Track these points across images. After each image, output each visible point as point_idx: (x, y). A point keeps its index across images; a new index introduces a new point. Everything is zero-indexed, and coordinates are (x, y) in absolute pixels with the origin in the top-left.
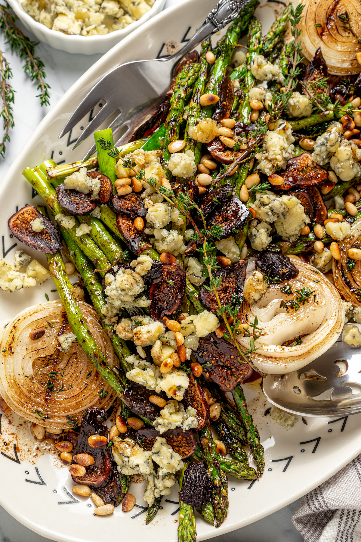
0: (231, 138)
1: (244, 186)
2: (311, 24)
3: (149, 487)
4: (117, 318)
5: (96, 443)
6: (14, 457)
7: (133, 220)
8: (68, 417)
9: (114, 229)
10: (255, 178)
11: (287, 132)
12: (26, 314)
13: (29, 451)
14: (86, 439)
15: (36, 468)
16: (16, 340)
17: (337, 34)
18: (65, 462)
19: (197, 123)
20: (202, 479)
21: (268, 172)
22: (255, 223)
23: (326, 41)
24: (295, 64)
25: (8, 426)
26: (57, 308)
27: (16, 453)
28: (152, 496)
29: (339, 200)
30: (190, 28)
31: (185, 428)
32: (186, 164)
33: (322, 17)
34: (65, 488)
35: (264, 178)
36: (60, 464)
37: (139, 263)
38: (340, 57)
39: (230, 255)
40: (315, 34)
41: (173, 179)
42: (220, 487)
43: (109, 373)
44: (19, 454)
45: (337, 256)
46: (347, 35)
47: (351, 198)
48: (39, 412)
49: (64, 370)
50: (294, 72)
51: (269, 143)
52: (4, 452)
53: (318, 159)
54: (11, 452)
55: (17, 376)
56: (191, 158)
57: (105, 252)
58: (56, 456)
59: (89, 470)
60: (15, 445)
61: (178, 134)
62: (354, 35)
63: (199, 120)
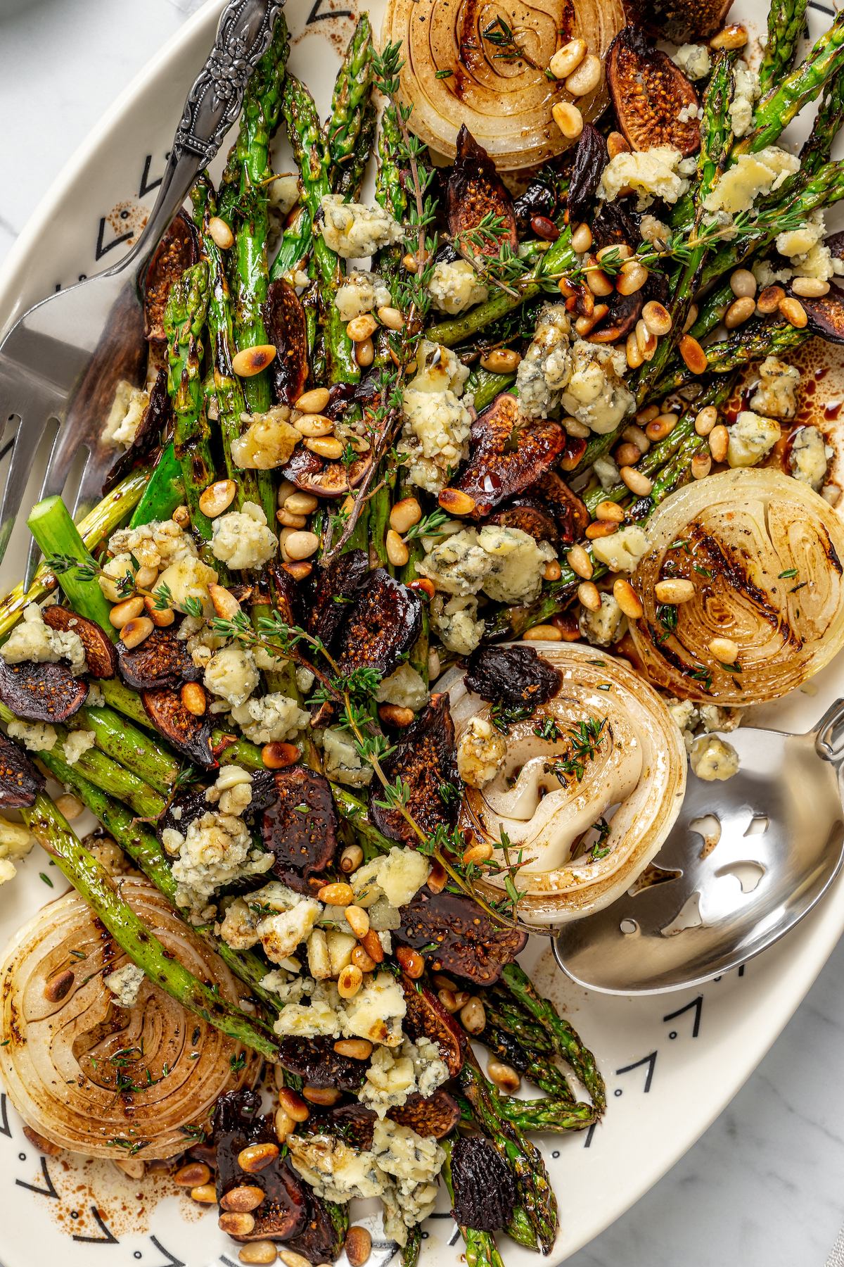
0: (331, 435)
1: (390, 533)
2: (427, 72)
3: (390, 1216)
4: (213, 908)
5: (258, 1161)
6: (102, 1235)
7: (179, 693)
8: (183, 1130)
9: (143, 719)
10: (409, 510)
11: (447, 370)
12: (21, 953)
13: (124, 1208)
14: (234, 1161)
15: (153, 1238)
16: (20, 1011)
17: (494, 78)
18: (205, 1205)
19: (244, 427)
20: (491, 1173)
21: (433, 488)
22: (438, 603)
23: (473, 102)
24: (418, 195)
25: (65, 1175)
26: (80, 915)
27: (101, 1224)
28: (401, 1228)
29: (606, 470)
30: (149, 159)
31: (427, 1092)
32: (251, 542)
33: (448, 49)
34: (223, 1259)
35: (428, 503)
36: (195, 1209)
37: (223, 791)
38: (515, 129)
39: (408, 701)
40: (444, 93)
41: (233, 579)
42: (530, 1177)
43: (236, 1024)
44: (107, 1224)
45: (633, 611)
46: (518, 71)
47: (629, 454)
48: (121, 1141)
49: (140, 1038)
50: (421, 216)
51: (418, 421)
52: (77, 1233)
53: (534, 411)
54: (91, 1228)
55: (52, 1087)
56: (258, 523)
57: (142, 774)
58: (182, 1196)
59: (260, 1214)
60: (93, 1208)
61: (211, 467)
62: (532, 65)
63: (245, 417)
